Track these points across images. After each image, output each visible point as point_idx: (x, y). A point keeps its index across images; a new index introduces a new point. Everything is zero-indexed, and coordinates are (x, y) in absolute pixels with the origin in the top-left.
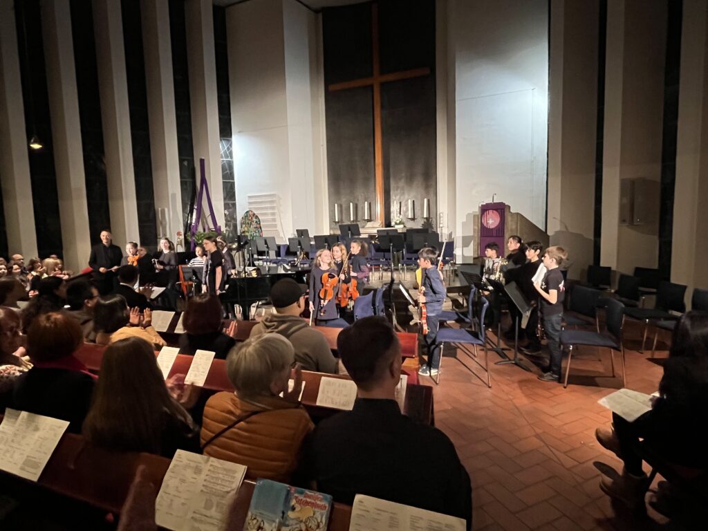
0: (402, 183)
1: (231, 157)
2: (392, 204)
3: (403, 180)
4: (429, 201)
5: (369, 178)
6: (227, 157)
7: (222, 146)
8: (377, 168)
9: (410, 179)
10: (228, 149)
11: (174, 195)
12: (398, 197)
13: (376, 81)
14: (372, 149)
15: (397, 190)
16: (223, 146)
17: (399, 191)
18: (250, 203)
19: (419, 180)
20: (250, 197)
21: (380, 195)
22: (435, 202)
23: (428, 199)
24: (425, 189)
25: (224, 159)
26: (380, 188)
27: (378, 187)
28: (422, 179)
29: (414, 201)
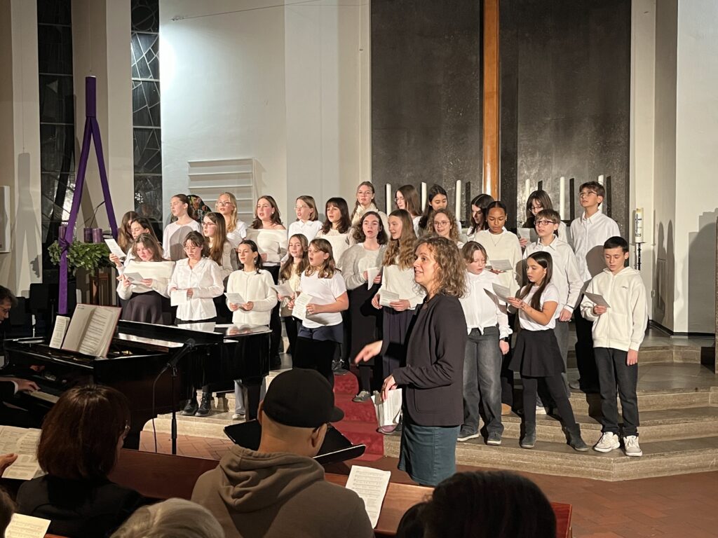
0: (545, 138)
1: (156, 75)
2: (519, 186)
3: (548, 132)
5: (467, 127)
6: (145, 72)
7: (136, 52)
9: (566, 128)
10: (149, 55)
11: (25, 157)
12: (534, 172)
14: (475, 58)
15: (533, 154)
16: (138, 48)
17: (537, 157)
18: (193, 178)
19: (586, 133)
20: (192, 164)
21: (492, 165)
22: (623, 183)
23: (607, 176)
24: (601, 152)
25: (140, 79)
26: (492, 149)
27: (489, 147)
28: (594, 129)
29: (572, 181)
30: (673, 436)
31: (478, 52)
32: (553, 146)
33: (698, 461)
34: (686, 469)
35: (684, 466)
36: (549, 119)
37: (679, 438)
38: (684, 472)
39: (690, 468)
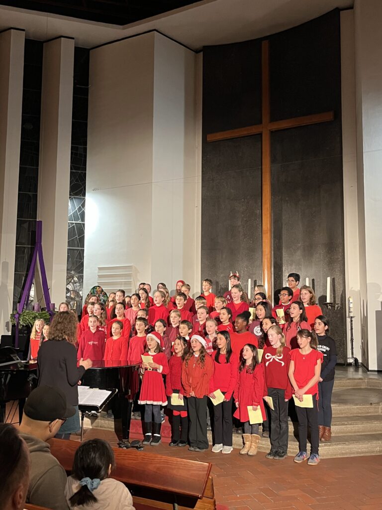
0: (298, 256)
1: (83, 219)
3: (299, 253)
4: (333, 281)
5: (254, 249)
6: (76, 218)
7: (72, 207)
8: (264, 236)
9: (309, 251)
10: (80, 209)
13: (266, 128)
14: (258, 212)
15: (291, 265)
16: (73, 205)
18: (100, 276)
19: (320, 253)
20: (100, 269)
21: (268, 270)
22: (341, 282)
23: (332, 278)
24: (329, 264)
25: (74, 222)
26: (268, 261)
27: (266, 260)
28: (325, 251)
29: (313, 280)
30: (355, 432)
31: (260, 208)
32: (303, 260)
33: (368, 448)
34: (360, 453)
35: (359, 451)
36: (300, 245)
37: (358, 434)
38: (359, 455)
39: (363, 453)
